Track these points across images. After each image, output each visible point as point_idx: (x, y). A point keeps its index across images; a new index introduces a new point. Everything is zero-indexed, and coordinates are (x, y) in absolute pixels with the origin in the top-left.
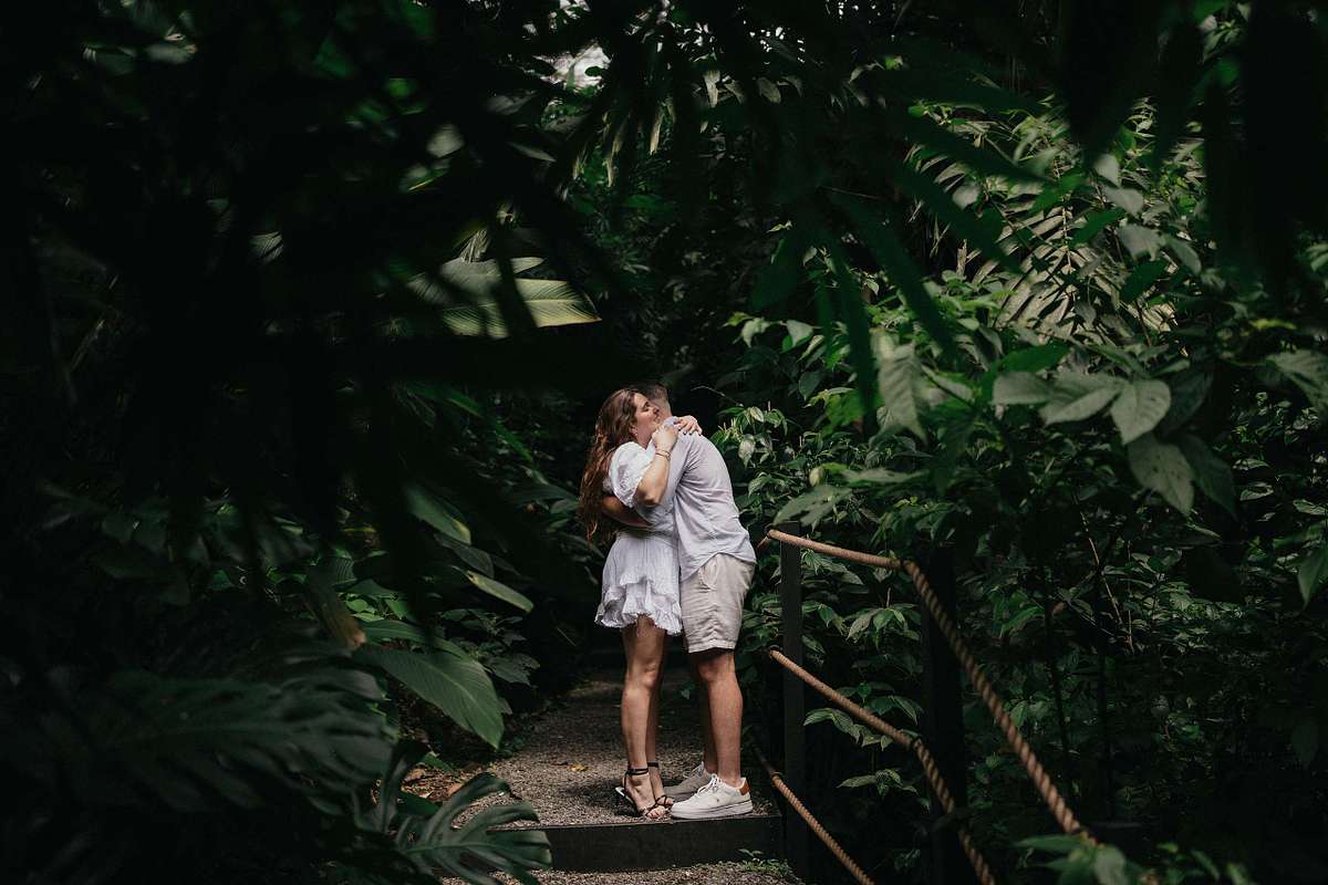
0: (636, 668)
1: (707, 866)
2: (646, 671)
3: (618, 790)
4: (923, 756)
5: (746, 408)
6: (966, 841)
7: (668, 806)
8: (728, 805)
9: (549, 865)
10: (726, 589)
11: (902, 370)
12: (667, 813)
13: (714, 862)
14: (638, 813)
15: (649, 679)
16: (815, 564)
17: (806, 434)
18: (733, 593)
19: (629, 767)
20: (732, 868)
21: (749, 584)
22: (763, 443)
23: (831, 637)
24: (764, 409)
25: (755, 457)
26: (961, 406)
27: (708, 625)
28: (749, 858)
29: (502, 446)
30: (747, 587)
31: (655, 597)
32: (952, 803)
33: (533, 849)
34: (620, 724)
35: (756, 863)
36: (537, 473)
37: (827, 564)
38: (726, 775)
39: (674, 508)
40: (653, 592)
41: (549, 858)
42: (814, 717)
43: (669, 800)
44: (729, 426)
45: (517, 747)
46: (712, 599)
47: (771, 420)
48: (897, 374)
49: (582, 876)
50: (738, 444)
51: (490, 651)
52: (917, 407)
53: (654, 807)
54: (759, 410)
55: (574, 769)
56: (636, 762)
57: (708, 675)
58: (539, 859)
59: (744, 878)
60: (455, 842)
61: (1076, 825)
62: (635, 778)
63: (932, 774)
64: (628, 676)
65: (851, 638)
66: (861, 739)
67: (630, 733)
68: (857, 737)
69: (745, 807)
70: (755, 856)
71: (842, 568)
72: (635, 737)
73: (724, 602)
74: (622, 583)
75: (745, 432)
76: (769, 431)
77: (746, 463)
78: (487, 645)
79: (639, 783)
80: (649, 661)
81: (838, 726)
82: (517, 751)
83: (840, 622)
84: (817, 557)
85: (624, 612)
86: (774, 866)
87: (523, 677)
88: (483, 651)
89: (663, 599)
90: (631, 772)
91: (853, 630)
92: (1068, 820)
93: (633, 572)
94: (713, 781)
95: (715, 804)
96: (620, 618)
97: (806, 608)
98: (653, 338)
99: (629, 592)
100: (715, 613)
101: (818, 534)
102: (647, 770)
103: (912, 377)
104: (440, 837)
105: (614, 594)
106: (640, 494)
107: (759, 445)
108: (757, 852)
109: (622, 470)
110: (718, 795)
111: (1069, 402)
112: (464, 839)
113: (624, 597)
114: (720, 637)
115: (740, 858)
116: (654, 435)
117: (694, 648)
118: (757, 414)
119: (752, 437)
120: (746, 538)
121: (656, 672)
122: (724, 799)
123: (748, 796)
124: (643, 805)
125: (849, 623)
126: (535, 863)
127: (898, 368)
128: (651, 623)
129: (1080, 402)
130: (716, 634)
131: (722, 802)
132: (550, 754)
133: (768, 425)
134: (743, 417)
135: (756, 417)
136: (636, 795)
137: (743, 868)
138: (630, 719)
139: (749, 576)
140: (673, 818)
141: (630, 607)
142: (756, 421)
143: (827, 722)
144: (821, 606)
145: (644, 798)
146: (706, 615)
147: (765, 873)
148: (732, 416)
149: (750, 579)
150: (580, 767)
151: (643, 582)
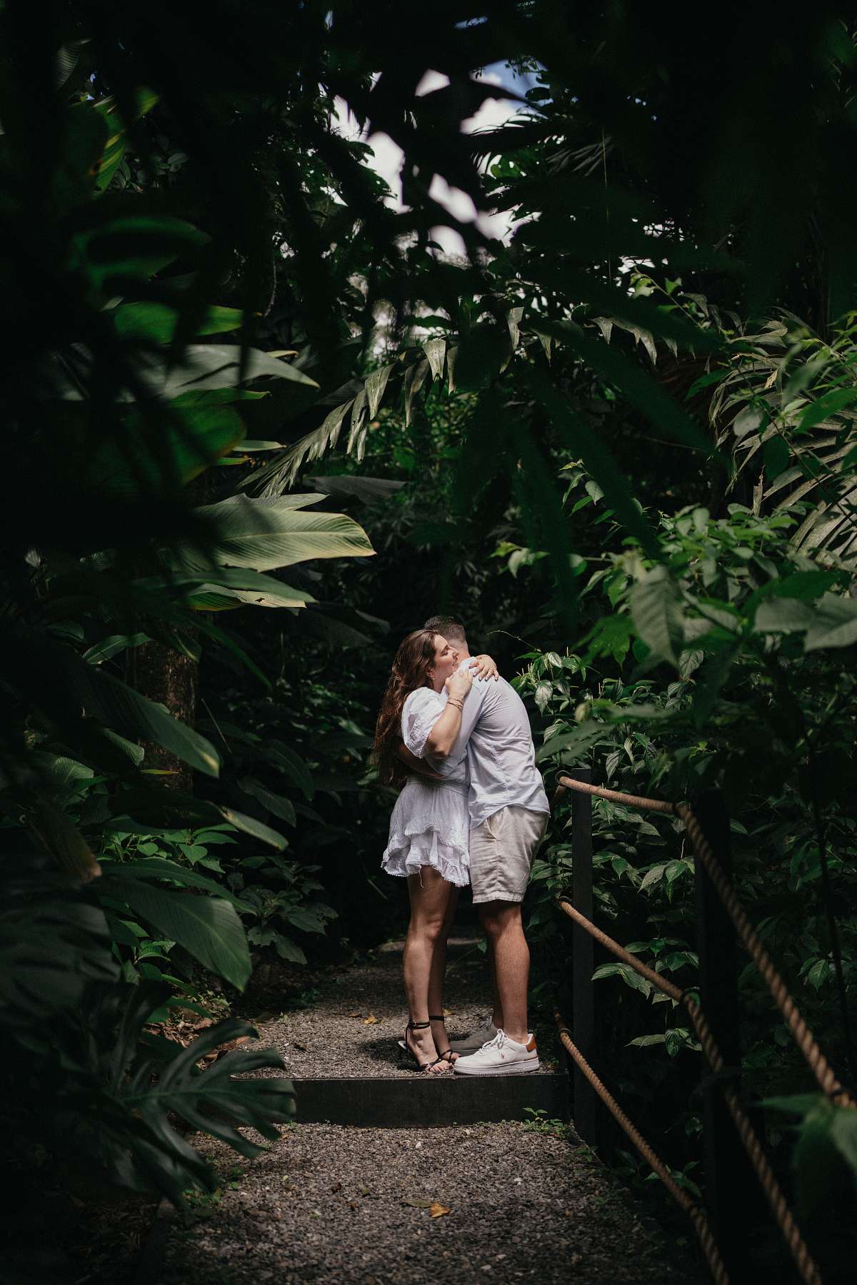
0: (420, 919)
1: (489, 1124)
2: (429, 922)
3: (401, 1043)
4: (693, 1012)
5: (544, 652)
6: (733, 1102)
7: (451, 1061)
8: (514, 1062)
9: (292, 1115)
10: (511, 839)
11: (656, 593)
12: (451, 1068)
13: (497, 1120)
14: (420, 1068)
15: (433, 931)
16: (609, 813)
17: (605, 681)
18: (519, 845)
19: (411, 1020)
20: (514, 1127)
21: (537, 835)
22: (560, 689)
23: (624, 890)
24: (562, 653)
25: (554, 704)
26: (727, 636)
27: (492, 876)
28: (532, 1118)
29: (316, 696)
30: (537, 839)
31: (441, 848)
32: (720, 1061)
33: (276, 1098)
34: (403, 977)
35: (540, 1123)
36: (351, 723)
37: (622, 814)
38: (511, 1031)
39: (467, 757)
40: (440, 843)
41: (293, 1107)
42: (602, 972)
43: (454, 1055)
44: (526, 671)
45: (314, 998)
46: (498, 849)
47: (569, 666)
48: (650, 599)
49: (359, 1131)
50: (534, 690)
51: (287, 899)
52: (671, 633)
53: (437, 1061)
54: (557, 656)
55: (367, 1022)
56: (417, 1015)
57: (494, 928)
58: (283, 1109)
59: (525, 1138)
60: (193, 1088)
61: (837, 1086)
62: (416, 1031)
63: (701, 1030)
64: (411, 926)
65: (644, 892)
66: (652, 996)
67: (412, 987)
68: (648, 994)
69: (532, 1064)
70: (540, 1115)
71: (638, 818)
72: (416, 990)
73: (510, 852)
74: (407, 833)
75: (543, 678)
76: (568, 678)
77: (542, 710)
78: (284, 893)
79: (420, 1038)
80: (433, 912)
81: (629, 983)
82: (314, 1002)
83: (633, 875)
84: (611, 807)
85: (407, 862)
86: (559, 1127)
87: (320, 927)
88: (279, 899)
89: (450, 850)
90: (412, 1026)
91: (645, 883)
92: (828, 1081)
93: (419, 820)
94: (498, 1036)
95: (500, 1060)
96: (404, 867)
97: (597, 859)
98: (477, 591)
99: (414, 842)
100: (500, 865)
101: (616, 783)
102: (428, 1024)
103: (667, 601)
104: (179, 1083)
105: (399, 841)
106: (431, 745)
107: (556, 692)
108: (542, 1111)
109: (412, 719)
110: (502, 1051)
111: (832, 628)
112: (203, 1086)
113: (409, 847)
114: (503, 889)
115: (524, 1117)
116: (448, 680)
117: (478, 899)
118: (553, 659)
119: (549, 683)
120: (539, 788)
121: (439, 923)
122: (509, 1055)
123: (534, 1053)
124: (425, 1060)
125: (642, 875)
126: (276, 1113)
127: (652, 592)
128: (437, 875)
129: (845, 628)
130: (500, 886)
131: (507, 1059)
132: (347, 1006)
133: (566, 671)
134: (540, 663)
135: (554, 662)
136: (417, 1050)
137: (526, 1127)
138: (412, 973)
139: (538, 826)
140: (456, 1073)
141: (414, 857)
142: (555, 667)
143: (617, 978)
144: (613, 857)
145: (426, 1053)
146: (489, 866)
147: (548, 1133)
148: (529, 661)
149: (538, 829)
150: (373, 1019)
151: (429, 833)
